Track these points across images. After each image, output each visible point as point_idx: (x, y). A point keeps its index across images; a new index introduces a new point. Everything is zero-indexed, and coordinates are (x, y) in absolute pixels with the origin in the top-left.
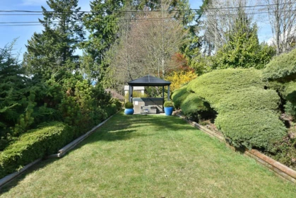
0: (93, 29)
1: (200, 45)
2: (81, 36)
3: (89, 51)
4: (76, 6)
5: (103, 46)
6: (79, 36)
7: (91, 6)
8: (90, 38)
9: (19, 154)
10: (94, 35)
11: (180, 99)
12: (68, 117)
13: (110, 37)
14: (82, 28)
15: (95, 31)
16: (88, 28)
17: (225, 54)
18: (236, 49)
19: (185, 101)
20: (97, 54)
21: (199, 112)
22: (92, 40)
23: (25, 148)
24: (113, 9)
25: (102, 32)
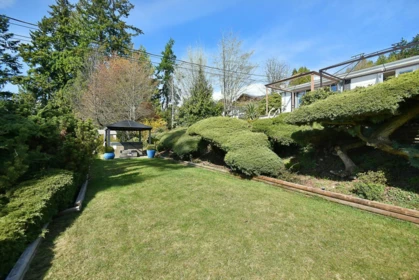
0: (34, 63)
1: (159, 97)
2: (15, 68)
3: (29, 89)
4: (5, 30)
5: (50, 86)
6: (10, 69)
7: (32, 37)
8: (30, 73)
9: (37, 214)
10: (37, 70)
11: (171, 142)
12: (73, 163)
13: (61, 76)
14: (15, 59)
15: (38, 66)
16: (26, 60)
17: (191, 106)
18: (200, 103)
19: (178, 143)
20: (41, 94)
21: (191, 153)
22: (33, 75)
23: (43, 205)
24: (64, 46)
25: (48, 69)
